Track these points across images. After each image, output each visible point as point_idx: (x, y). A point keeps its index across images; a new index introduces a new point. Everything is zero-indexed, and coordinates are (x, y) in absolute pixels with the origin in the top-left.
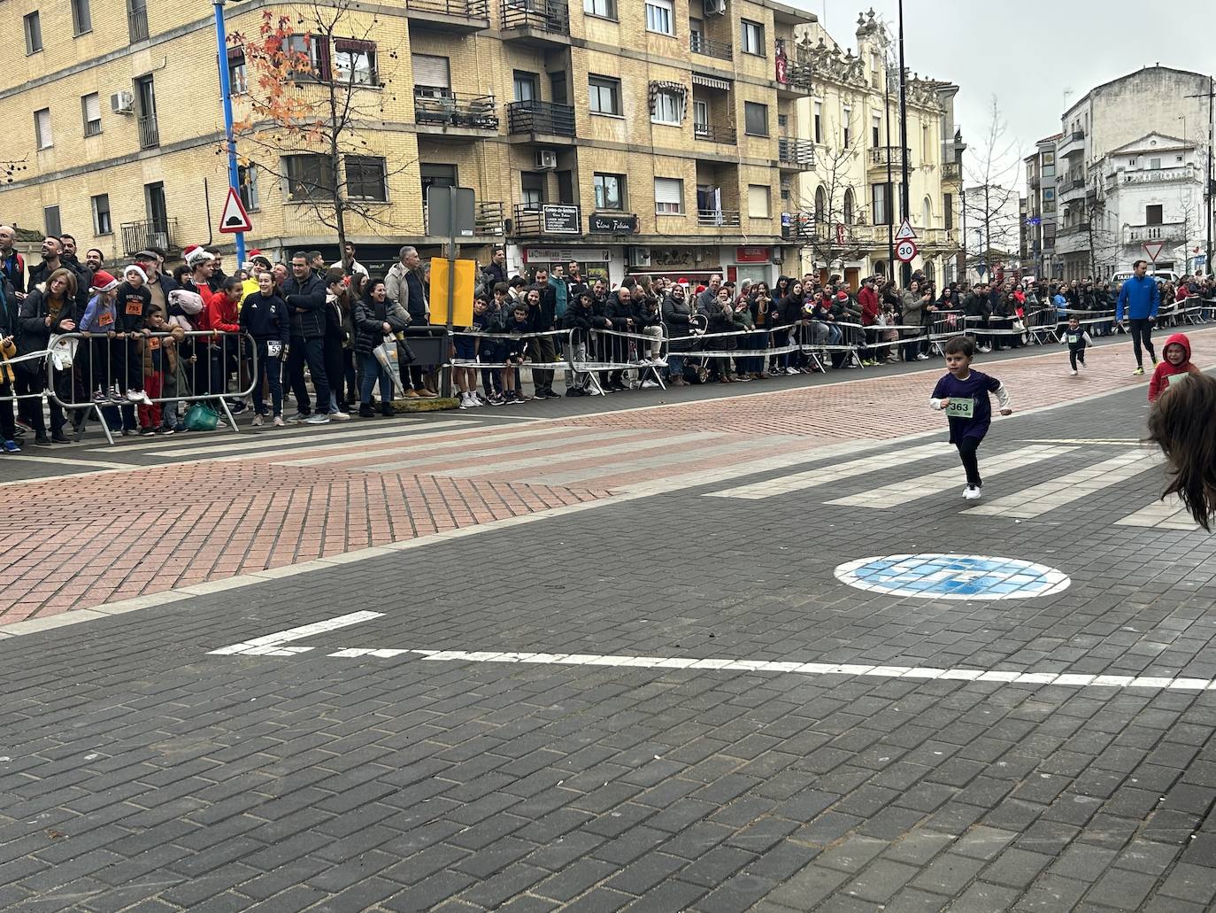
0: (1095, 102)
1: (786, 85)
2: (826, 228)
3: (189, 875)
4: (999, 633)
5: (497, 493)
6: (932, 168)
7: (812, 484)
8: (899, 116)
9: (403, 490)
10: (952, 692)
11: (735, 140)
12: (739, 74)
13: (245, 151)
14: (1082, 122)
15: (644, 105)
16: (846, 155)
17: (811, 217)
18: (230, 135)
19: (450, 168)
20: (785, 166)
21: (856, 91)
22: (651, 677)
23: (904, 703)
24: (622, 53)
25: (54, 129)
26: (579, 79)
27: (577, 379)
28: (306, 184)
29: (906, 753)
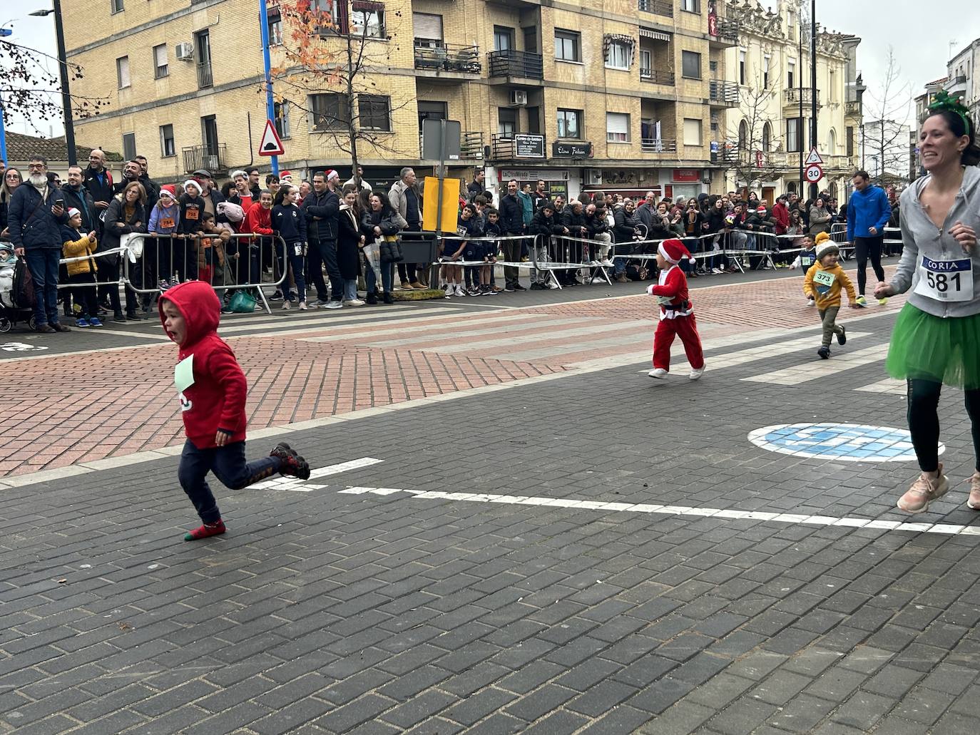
0: (976, 51)
1: (717, 37)
2: (748, 155)
3: (227, 662)
4: (885, 489)
5: (473, 366)
6: (837, 105)
7: (732, 364)
8: (810, 63)
9: (399, 362)
10: (842, 537)
11: (674, 82)
12: (678, 28)
13: (280, 90)
14: (965, 68)
15: (600, 53)
16: (765, 95)
17: (735, 145)
18: (269, 78)
19: (442, 105)
20: (714, 103)
21: (774, 42)
22: (596, 517)
23: (804, 545)
24: (583, 11)
25: (133, 72)
26: (547, 32)
27: (540, 275)
28: (327, 117)
29: (804, 585)
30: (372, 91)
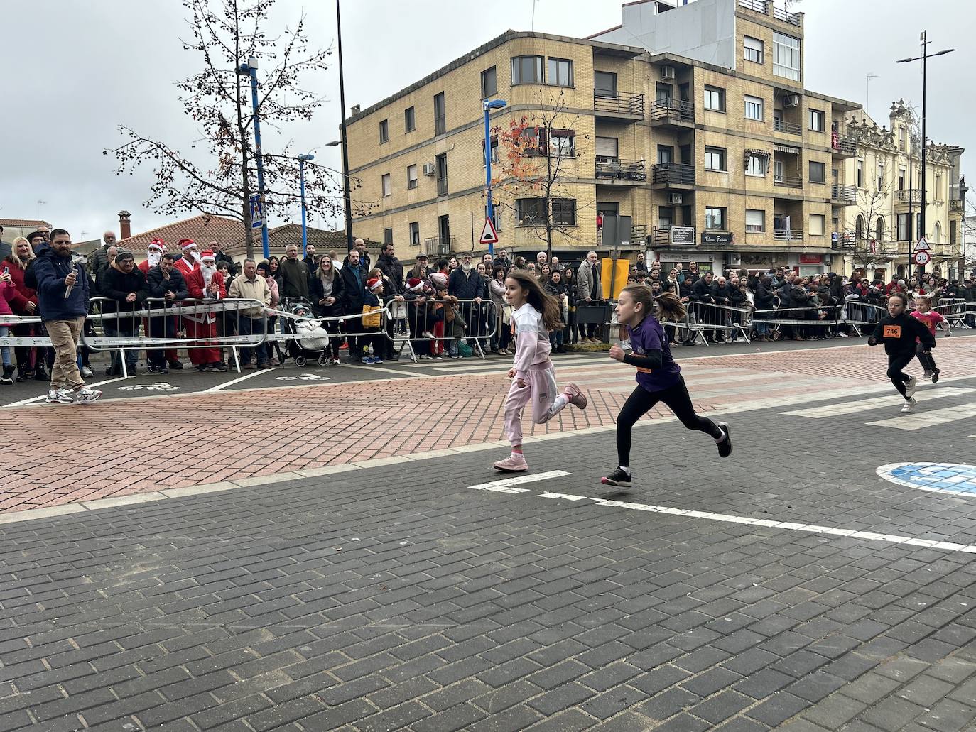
1: (839, 150)
2: (865, 243)
6: (942, 203)
7: (856, 411)
8: (919, 169)
10: (971, 562)
11: (802, 186)
12: (806, 144)
13: (497, 196)
15: (741, 164)
16: (879, 195)
17: (853, 235)
18: (490, 186)
19: (614, 205)
20: (835, 202)
21: (887, 153)
24: (728, 132)
25: (393, 185)
26: (699, 149)
27: (691, 335)
28: (530, 214)
29: (939, 602)
30: (563, 195)
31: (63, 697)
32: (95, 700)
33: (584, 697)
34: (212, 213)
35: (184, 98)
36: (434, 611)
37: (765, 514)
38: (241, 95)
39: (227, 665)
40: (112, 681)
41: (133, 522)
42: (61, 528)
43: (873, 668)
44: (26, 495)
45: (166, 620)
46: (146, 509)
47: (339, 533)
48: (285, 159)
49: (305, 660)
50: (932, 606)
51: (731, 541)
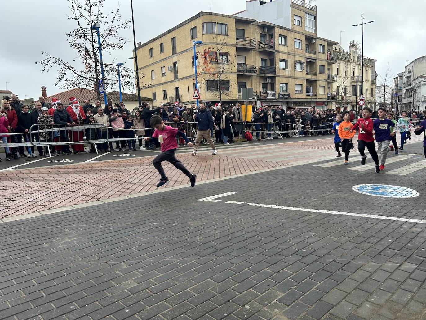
0: (415, 63)
1: (330, 61)
2: (340, 97)
6: (368, 81)
11: (316, 75)
12: (318, 58)
14: (411, 68)
15: (293, 66)
18: (197, 75)
19: (245, 83)
20: (329, 81)
21: (348, 62)
24: (288, 54)
25: (155, 75)
26: (277, 60)
27: (276, 134)
28: (213, 87)
31: (44, 296)
32: (57, 296)
33: (254, 285)
34: (83, 88)
35: (69, 40)
36: (190, 252)
37: (313, 207)
38: (94, 39)
39: (110, 279)
40: (63, 288)
41: (62, 219)
42: (33, 223)
43: (360, 267)
44: (15, 209)
45: (82, 261)
46: (67, 214)
47: (148, 221)
48: (113, 65)
49: (142, 275)
50: (379, 242)
51: (302, 218)
